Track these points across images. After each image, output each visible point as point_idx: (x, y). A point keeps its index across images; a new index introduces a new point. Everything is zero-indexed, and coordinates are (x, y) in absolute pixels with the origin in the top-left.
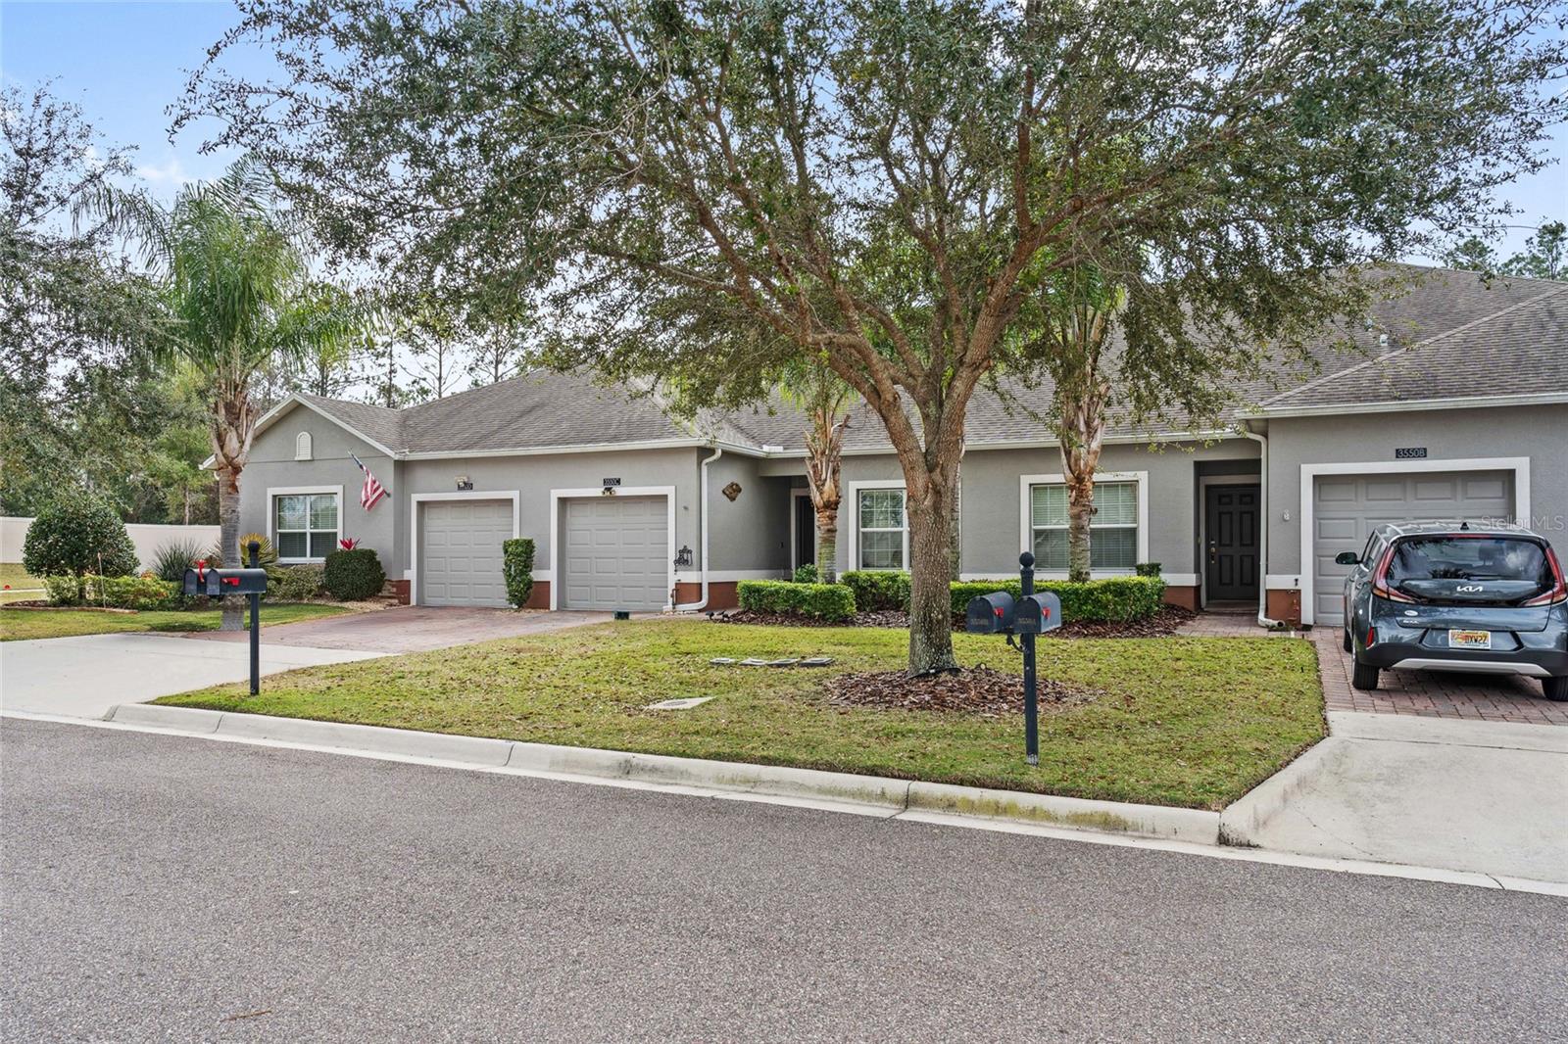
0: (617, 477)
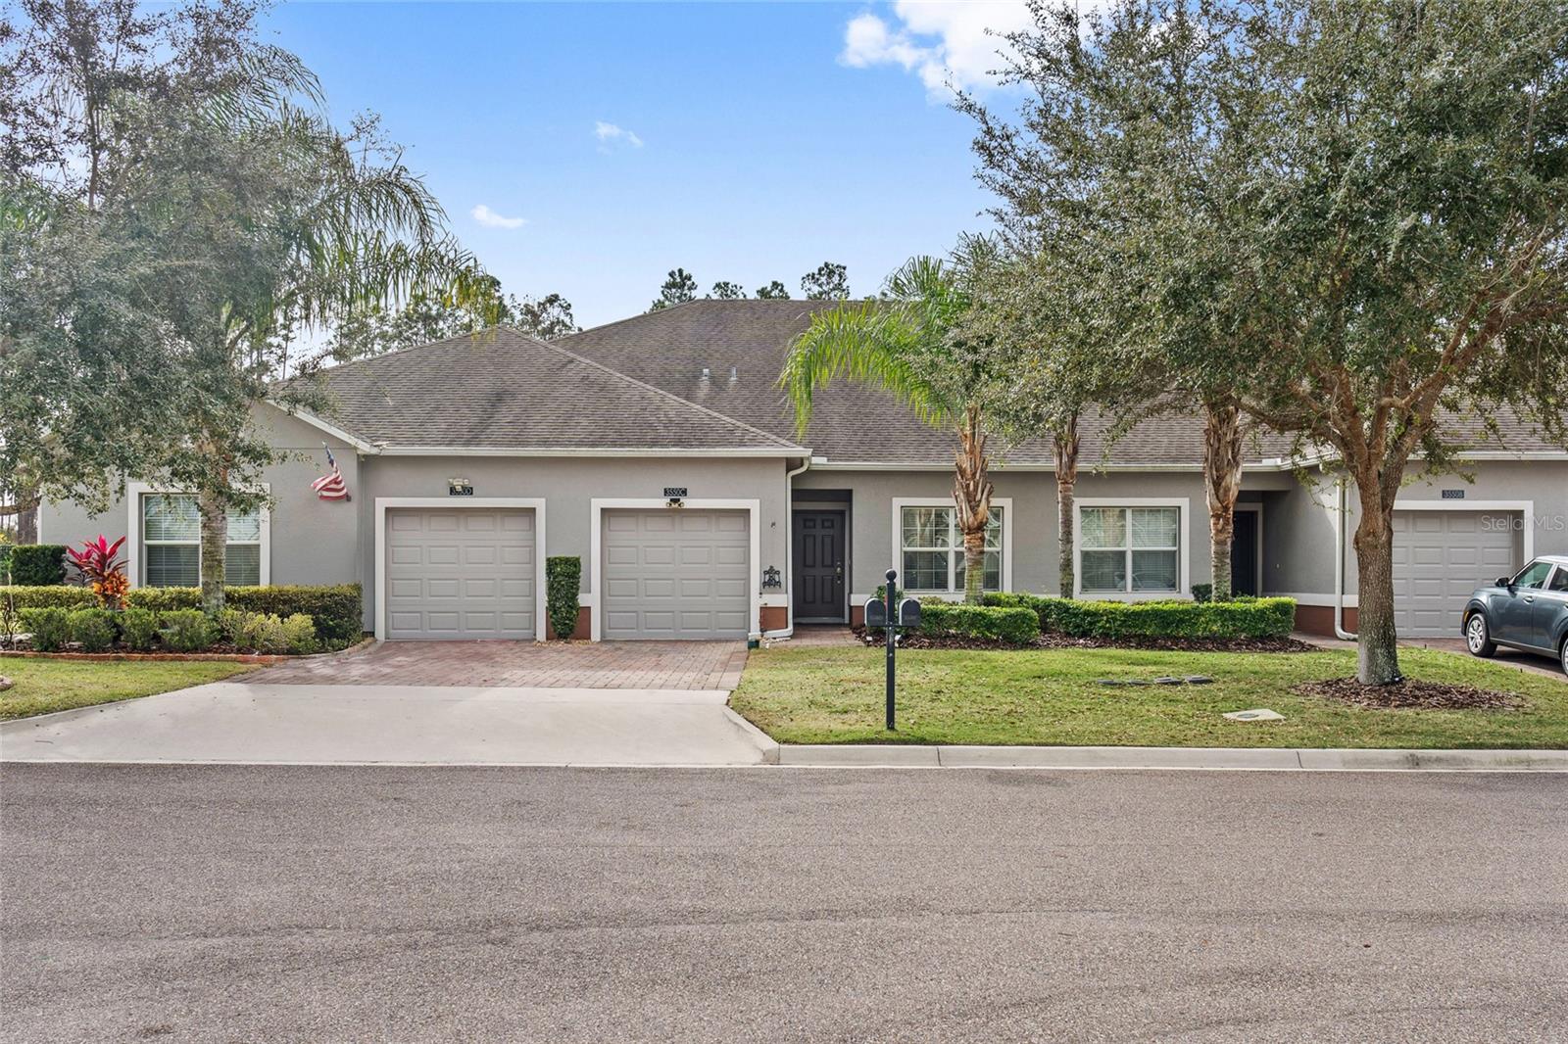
0: (683, 486)
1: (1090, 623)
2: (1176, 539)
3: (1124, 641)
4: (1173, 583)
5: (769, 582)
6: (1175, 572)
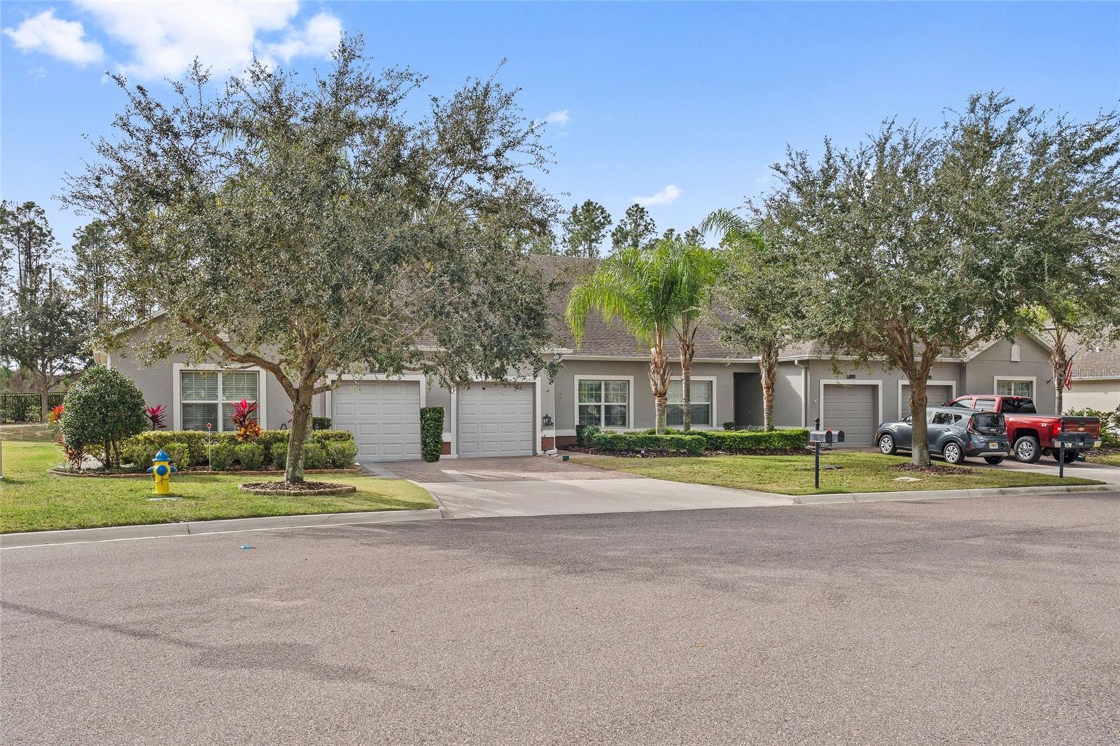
1: (720, 443)
2: (710, 398)
3: (741, 451)
4: (707, 421)
5: (547, 423)
6: (708, 416)
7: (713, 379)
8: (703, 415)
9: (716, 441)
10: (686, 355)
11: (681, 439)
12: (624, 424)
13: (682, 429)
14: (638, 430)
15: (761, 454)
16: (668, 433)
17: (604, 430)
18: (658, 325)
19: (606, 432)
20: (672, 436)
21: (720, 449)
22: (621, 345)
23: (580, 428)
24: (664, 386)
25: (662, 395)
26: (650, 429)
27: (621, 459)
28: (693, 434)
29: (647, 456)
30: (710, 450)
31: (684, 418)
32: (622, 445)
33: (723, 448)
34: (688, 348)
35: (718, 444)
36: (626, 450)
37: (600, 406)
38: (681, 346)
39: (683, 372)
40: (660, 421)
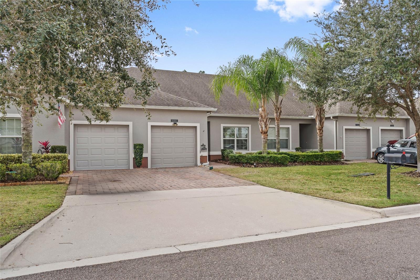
0: (177, 119)
1: (297, 158)
2: (288, 135)
4: (287, 147)
5: (203, 149)
6: (287, 145)
7: (290, 126)
8: (285, 144)
9: (294, 157)
10: (277, 113)
11: (276, 157)
12: (246, 148)
13: (275, 151)
14: (253, 152)
15: (319, 165)
16: (268, 153)
17: (236, 152)
18: (263, 95)
19: (236, 153)
20: (271, 155)
21: (296, 162)
22: (245, 110)
23: (223, 151)
24: (266, 128)
25: (265, 133)
26: (259, 151)
27: (243, 168)
28: (281, 154)
29: (257, 167)
30: (291, 162)
31: (277, 145)
32: (244, 160)
33: (298, 161)
34: (278, 109)
35: (295, 159)
36: (246, 163)
37: (234, 140)
38: (275, 108)
39: (276, 122)
40: (264, 147)
